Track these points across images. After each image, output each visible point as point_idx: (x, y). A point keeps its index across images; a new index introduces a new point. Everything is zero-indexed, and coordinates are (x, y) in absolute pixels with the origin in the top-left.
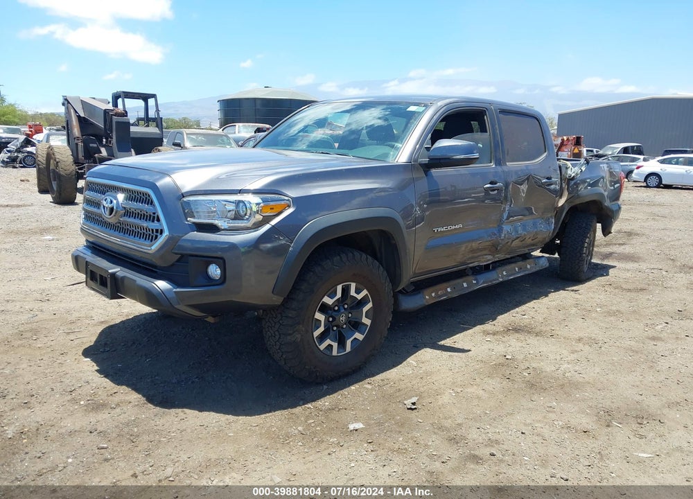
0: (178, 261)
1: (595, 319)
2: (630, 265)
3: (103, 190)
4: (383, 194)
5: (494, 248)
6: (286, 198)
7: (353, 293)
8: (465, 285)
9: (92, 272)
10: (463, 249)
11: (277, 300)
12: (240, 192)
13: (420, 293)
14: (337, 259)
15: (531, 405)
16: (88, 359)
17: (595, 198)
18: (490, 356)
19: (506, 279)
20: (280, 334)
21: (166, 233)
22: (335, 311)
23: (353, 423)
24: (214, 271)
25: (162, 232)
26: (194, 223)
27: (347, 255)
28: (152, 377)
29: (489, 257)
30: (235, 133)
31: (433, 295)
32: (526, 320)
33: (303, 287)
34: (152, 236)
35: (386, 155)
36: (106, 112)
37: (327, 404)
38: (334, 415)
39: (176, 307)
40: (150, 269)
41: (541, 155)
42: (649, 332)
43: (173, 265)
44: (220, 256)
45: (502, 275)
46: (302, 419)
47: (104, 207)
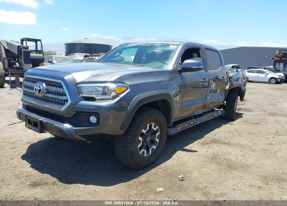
0: (75, 115)
1: (245, 136)
2: (250, 113)
3: (35, 81)
4: (165, 83)
5: (204, 107)
6: (126, 85)
7: (153, 128)
8: (192, 123)
9: (29, 120)
10: (193, 107)
11: (122, 132)
12: (105, 82)
13: (175, 127)
14: (148, 112)
15: (232, 176)
16: (25, 161)
17: (239, 86)
18: (208, 154)
19: (207, 120)
20: (124, 148)
21: (70, 102)
22: (145, 136)
23: (158, 188)
24: (93, 119)
25: (67, 101)
26: (83, 97)
27: (152, 110)
28: (58, 169)
29: (202, 111)
30: (75, 57)
31: (180, 127)
32: (217, 137)
33: (135, 125)
34: (62, 103)
35: (163, 67)
36: (19, 47)
37: (144, 179)
38: (148, 185)
39: (74, 136)
40: (61, 119)
41: (220, 68)
42: (268, 141)
43: (73, 116)
44: (96, 112)
45: (205, 118)
46: (134, 187)
47: (35, 89)
